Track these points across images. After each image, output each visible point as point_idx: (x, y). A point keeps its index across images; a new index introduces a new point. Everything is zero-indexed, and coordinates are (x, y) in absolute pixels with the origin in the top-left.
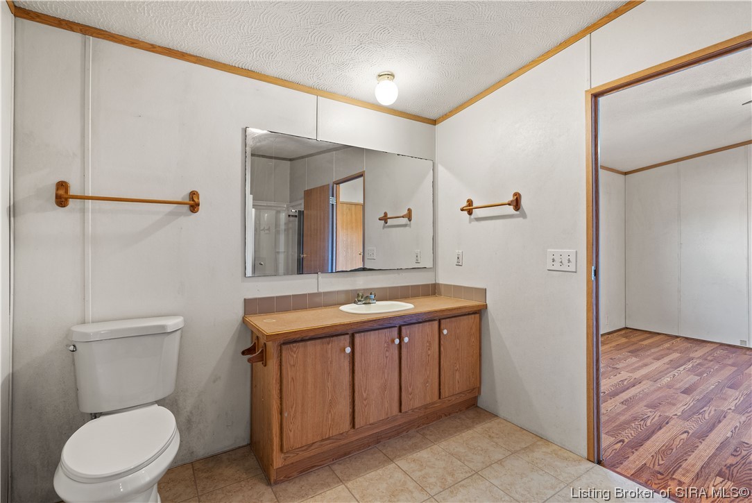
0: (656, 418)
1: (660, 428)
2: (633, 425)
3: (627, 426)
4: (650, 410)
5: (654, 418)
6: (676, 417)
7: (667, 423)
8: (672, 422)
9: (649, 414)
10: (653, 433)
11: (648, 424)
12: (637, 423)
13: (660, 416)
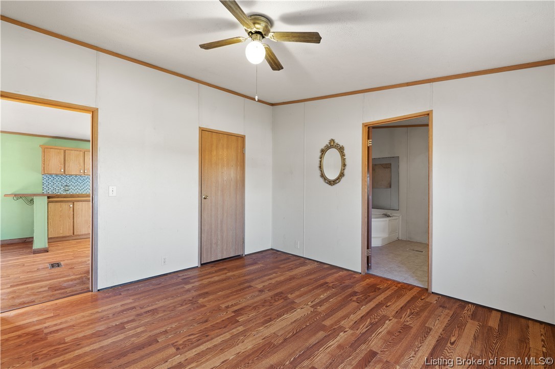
0: (404, 315)
1: (401, 308)
2: (418, 309)
3: (421, 308)
4: (408, 324)
5: (405, 315)
6: (390, 318)
7: (397, 312)
8: (394, 313)
9: (408, 319)
10: (406, 305)
11: (409, 310)
12: (416, 310)
13: (401, 318)
